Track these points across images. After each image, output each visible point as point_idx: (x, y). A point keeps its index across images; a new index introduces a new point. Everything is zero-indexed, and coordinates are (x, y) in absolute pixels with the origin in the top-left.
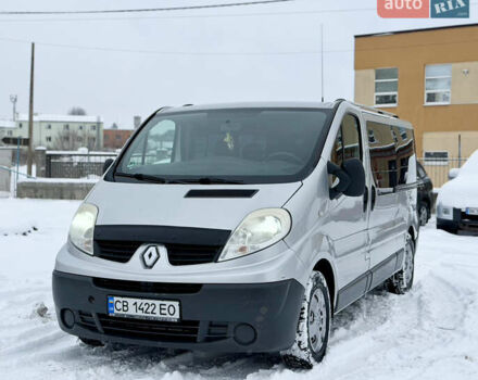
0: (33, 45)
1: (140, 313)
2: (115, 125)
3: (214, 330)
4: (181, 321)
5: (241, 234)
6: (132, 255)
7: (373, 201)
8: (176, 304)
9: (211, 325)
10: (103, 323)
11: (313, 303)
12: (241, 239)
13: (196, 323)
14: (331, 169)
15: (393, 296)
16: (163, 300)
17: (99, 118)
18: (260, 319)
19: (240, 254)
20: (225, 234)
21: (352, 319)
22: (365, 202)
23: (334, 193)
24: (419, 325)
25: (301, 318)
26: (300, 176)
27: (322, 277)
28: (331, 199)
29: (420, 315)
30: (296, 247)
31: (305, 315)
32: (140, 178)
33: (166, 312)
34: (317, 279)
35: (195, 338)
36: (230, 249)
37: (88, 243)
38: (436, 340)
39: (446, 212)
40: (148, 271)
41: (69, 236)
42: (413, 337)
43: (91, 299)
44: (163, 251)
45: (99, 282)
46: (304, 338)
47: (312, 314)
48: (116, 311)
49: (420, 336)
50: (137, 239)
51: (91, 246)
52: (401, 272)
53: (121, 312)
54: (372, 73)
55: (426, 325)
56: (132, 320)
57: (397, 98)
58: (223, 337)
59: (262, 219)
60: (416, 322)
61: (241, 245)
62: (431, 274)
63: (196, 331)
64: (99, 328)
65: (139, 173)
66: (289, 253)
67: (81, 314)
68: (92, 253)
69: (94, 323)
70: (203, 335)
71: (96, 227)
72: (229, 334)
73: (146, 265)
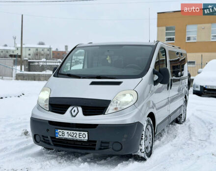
0: (22, 15)
1: (70, 137)
2: (57, 49)
3: (103, 145)
4: (89, 141)
5: (115, 102)
6: (66, 111)
7: (171, 85)
8: (86, 133)
9: (102, 142)
10: (53, 141)
11: (146, 131)
12: (115, 104)
13: (95, 142)
14: (154, 73)
15: (178, 125)
16: (80, 131)
17: (50, 46)
18: (124, 140)
19: (115, 111)
20: (108, 102)
21: (161, 136)
22: (168, 86)
23: (155, 83)
24: (191, 138)
25: (142, 139)
26: (141, 75)
27: (150, 120)
28: (155, 85)
29: (190, 134)
30: (139, 107)
31: (144, 137)
32: (69, 76)
33: (82, 136)
34: (148, 121)
35: (95, 148)
36: (110, 109)
37: (46, 105)
38: (199, 146)
39: (197, 87)
40: (73, 118)
41: (38, 102)
42: (188, 144)
43: (48, 130)
44: (80, 109)
45: (51, 123)
46: (143, 147)
47: (146, 136)
48: (59, 136)
49: (191, 144)
50: (68, 104)
51: (48, 106)
52: (181, 115)
53: (61, 136)
54: (164, 28)
55: (194, 139)
56: (66, 140)
57: (175, 39)
58: (107, 148)
59: (125, 95)
60: (189, 137)
61: (115, 107)
62: (193, 114)
63: (95, 145)
64: (52, 143)
65: (69, 73)
66: (137, 110)
67: (43, 137)
68: (48, 110)
69: (49, 141)
70: (98, 147)
71: (50, 98)
72: (110, 146)
73: (73, 116)
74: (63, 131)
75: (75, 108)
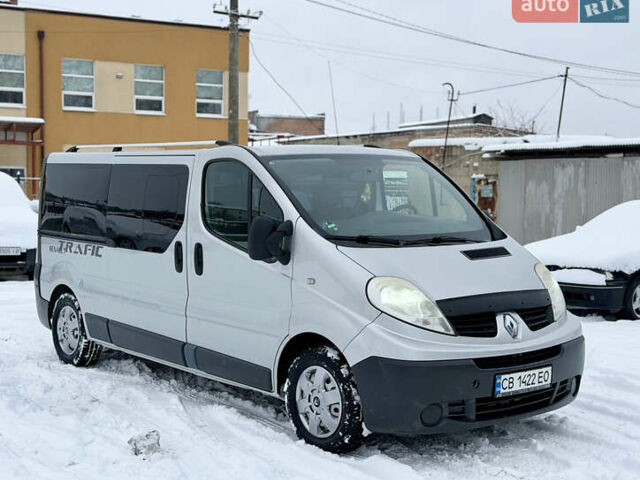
1: (523, 387)
9: (561, 383)
16: (541, 367)
35: (549, 400)
53: (507, 390)
67: (450, 405)
68: (452, 332)
69: (463, 412)
70: (555, 395)
71: (439, 303)
72: (568, 389)
73: (512, 336)
74: (511, 375)
75: (507, 317)
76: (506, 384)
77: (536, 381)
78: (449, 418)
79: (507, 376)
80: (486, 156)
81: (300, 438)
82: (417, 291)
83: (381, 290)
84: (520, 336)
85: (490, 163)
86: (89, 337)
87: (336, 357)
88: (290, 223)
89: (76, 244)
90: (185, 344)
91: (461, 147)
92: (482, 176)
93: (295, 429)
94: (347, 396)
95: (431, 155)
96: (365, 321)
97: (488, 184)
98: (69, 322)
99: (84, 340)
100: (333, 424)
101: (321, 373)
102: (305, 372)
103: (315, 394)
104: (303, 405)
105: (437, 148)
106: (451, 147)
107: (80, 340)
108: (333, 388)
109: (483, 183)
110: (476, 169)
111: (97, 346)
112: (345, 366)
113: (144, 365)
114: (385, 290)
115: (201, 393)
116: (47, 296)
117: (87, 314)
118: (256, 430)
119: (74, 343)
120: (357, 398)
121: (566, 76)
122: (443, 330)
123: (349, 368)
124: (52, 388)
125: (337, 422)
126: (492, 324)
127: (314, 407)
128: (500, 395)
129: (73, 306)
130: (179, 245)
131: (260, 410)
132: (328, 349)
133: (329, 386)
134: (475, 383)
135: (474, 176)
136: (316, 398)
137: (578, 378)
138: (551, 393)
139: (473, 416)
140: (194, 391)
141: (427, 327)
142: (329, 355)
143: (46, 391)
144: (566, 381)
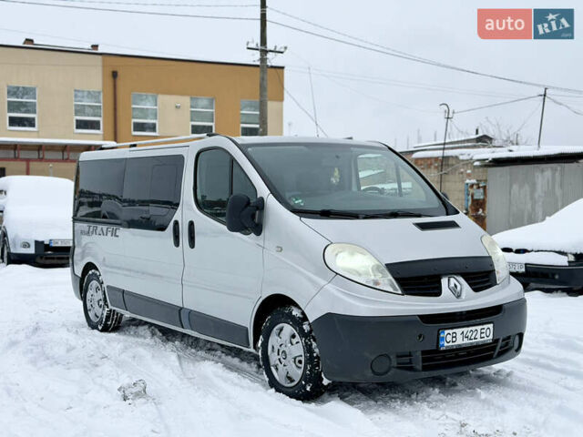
1: (466, 341)
3: (503, 344)
4: (494, 341)
9: (503, 340)
13: (498, 341)
16: (483, 324)
35: (493, 354)
53: (451, 344)
58: (508, 349)
67: (398, 357)
68: (400, 292)
69: (410, 363)
70: (498, 350)
71: (388, 266)
72: (510, 345)
73: (456, 296)
74: (454, 331)
75: (452, 280)
76: (449, 338)
77: (478, 336)
78: (398, 368)
79: (451, 331)
80: (477, 163)
81: (272, 387)
82: (369, 255)
83: (337, 255)
84: (463, 296)
85: (481, 169)
86: (110, 307)
87: (299, 315)
88: (262, 199)
89: (100, 227)
90: (181, 309)
91: (457, 157)
92: (474, 181)
93: (267, 379)
94: (308, 349)
95: (431, 164)
96: (323, 282)
97: (479, 188)
98: (95, 294)
99: (107, 309)
100: (297, 374)
101: (288, 329)
102: (275, 329)
103: (283, 348)
104: (274, 358)
105: (436, 159)
106: (448, 158)
107: (104, 309)
108: (297, 343)
109: (475, 187)
110: (469, 175)
111: (117, 314)
112: (307, 323)
113: (157, 330)
114: (340, 255)
115: (199, 353)
116: (79, 272)
117: (107, 287)
118: (236, 381)
119: (99, 311)
120: (317, 350)
121: (545, 95)
122: (391, 290)
123: (309, 324)
124: (74, 348)
125: (300, 372)
126: (437, 285)
127: (282, 360)
128: (444, 348)
129: (98, 280)
130: (176, 223)
131: (245, 365)
132: (293, 308)
133: (294, 341)
134: (420, 337)
135: (468, 181)
136: (284, 352)
137: (521, 336)
138: (494, 349)
139: (419, 366)
140: (193, 350)
141: (377, 287)
142: (294, 313)
143: (68, 351)
144: (509, 338)
